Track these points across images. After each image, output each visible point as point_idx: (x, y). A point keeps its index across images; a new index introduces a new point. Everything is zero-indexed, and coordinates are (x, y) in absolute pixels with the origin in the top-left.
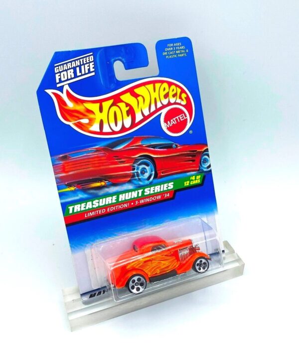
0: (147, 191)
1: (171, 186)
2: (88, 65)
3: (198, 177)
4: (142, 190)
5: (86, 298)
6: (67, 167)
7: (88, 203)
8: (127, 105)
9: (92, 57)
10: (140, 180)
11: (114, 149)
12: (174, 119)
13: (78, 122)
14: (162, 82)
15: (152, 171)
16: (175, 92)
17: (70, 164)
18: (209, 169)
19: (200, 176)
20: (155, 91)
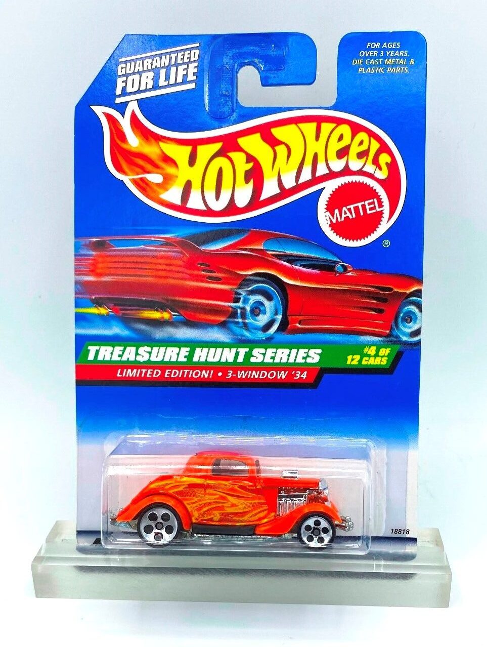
0: (258, 355)
1: (314, 356)
2: (185, 66)
3: (385, 351)
4: (247, 350)
5: (87, 542)
6: (100, 265)
7: (128, 349)
8: (250, 158)
9: (197, 51)
10: (245, 326)
11: (203, 248)
12: (352, 207)
13: (141, 179)
14: (339, 121)
15: (276, 314)
16: (364, 147)
17: (108, 259)
18: (416, 339)
19: (388, 350)
20: (317, 138)
